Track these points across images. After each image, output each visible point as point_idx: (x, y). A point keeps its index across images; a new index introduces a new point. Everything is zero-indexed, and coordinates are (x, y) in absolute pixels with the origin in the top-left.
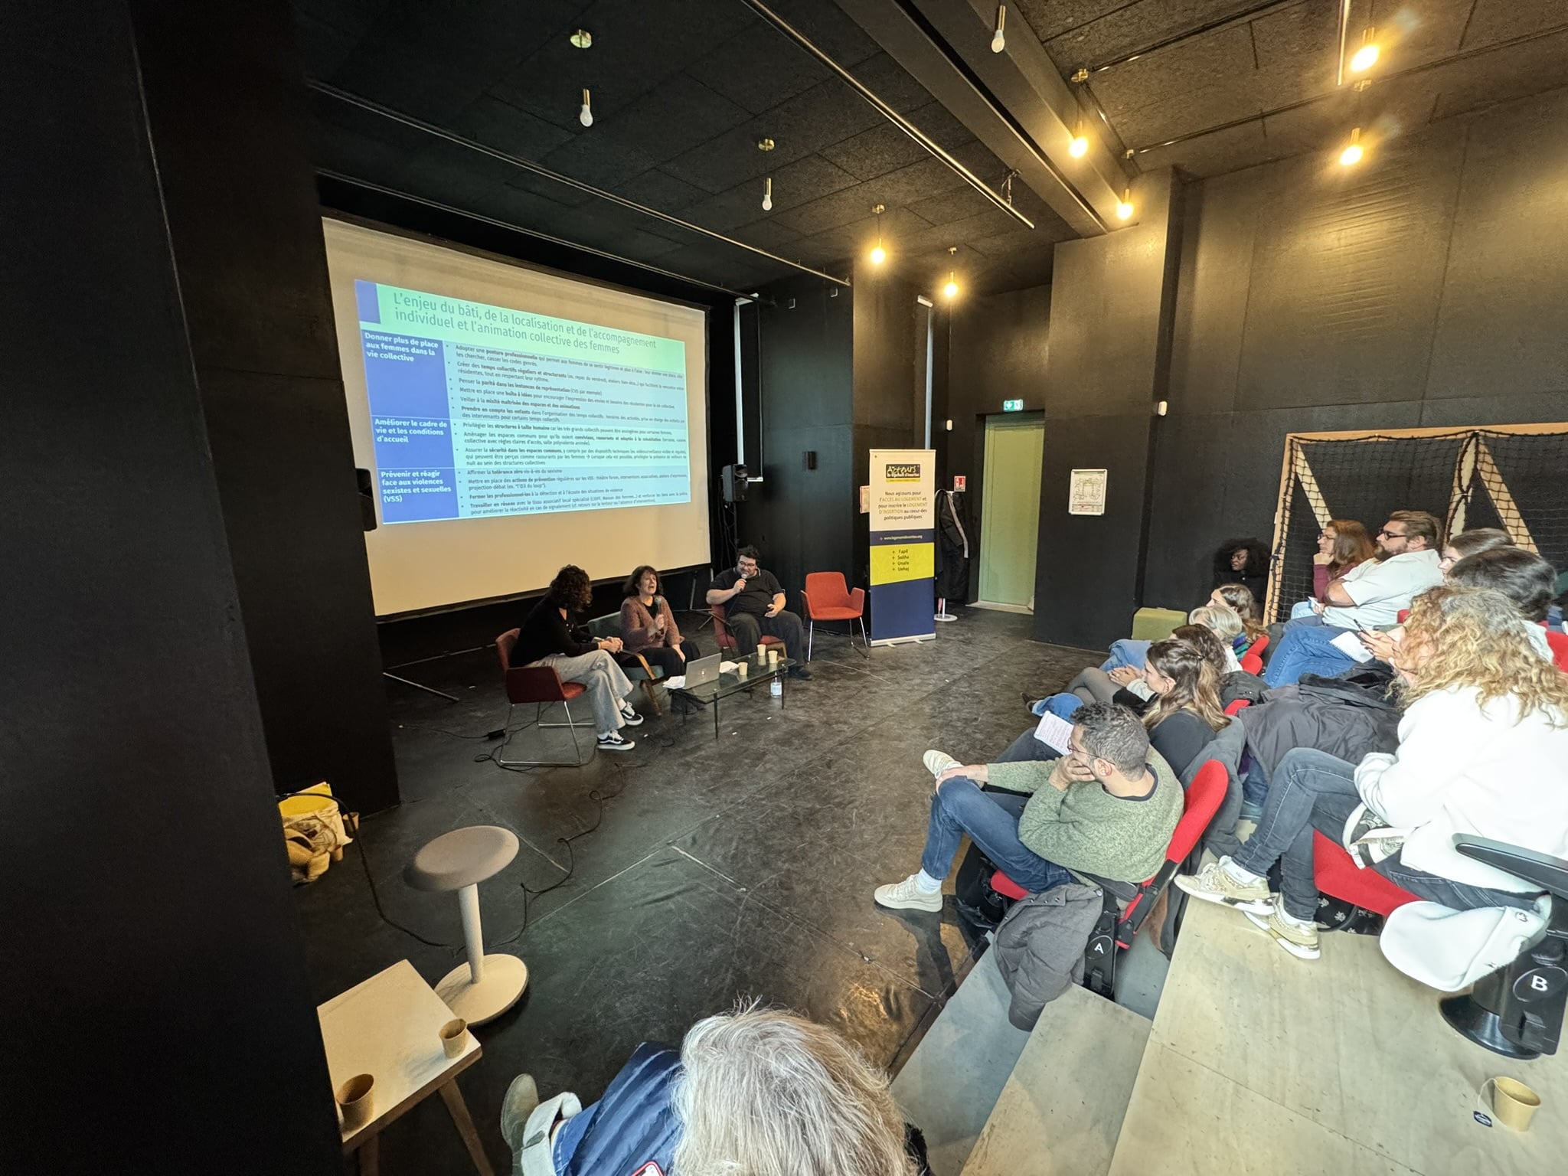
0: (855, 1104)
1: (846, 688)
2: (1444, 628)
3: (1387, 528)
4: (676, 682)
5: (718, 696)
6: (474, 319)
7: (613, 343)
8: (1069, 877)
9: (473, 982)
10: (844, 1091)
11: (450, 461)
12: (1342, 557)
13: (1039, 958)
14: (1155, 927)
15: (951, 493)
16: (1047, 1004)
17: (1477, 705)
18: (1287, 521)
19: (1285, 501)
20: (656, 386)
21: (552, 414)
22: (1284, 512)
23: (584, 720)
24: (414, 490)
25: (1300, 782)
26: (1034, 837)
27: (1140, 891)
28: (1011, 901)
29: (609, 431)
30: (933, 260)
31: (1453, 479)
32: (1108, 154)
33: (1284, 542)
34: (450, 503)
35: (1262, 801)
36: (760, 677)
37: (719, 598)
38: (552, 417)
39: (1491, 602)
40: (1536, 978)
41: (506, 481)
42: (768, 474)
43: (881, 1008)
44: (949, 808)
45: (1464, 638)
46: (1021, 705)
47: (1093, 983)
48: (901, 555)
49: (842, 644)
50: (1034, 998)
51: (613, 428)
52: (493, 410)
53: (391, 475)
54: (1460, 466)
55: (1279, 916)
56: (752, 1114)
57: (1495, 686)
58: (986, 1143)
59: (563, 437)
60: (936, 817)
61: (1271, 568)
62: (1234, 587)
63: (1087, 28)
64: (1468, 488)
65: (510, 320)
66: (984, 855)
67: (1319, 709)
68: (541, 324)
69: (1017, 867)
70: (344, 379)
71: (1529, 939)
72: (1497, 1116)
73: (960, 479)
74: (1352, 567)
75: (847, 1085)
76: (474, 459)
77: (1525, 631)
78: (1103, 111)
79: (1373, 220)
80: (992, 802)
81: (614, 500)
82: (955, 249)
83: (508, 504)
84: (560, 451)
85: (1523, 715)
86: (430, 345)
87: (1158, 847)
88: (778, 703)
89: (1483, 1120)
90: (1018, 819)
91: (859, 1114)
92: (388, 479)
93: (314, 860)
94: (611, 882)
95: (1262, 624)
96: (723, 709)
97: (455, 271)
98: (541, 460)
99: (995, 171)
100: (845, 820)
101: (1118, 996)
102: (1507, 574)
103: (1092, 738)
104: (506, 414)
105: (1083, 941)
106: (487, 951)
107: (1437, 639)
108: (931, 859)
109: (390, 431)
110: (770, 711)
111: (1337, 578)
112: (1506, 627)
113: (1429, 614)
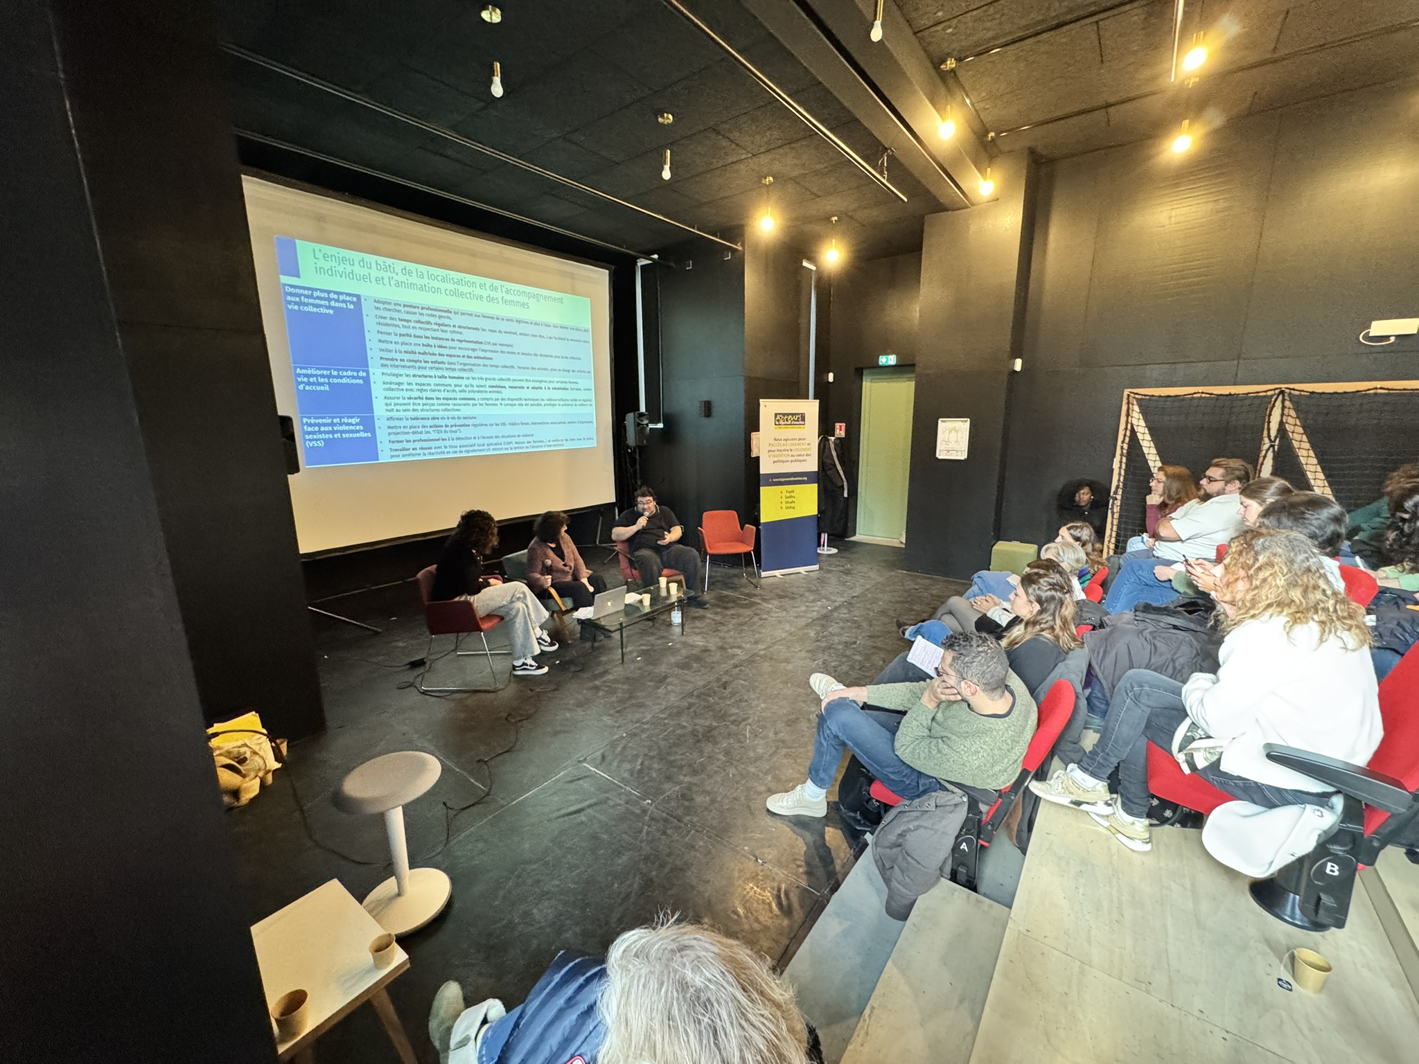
0: (762, 1013)
1: (739, 616)
2: (1257, 565)
3: (1208, 473)
4: (584, 613)
5: (624, 625)
6: (391, 275)
7: (524, 299)
8: (939, 785)
9: (399, 895)
10: (752, 1001)
11: (370, 408)
12: (1170, 497)
13: (912, 858)
14: (1012, 825)
15: (833, 438)
16: (920, 898)
17: (1285, 633)
18: (1124, 466)
19: (1122, 448)
20: (564, 339)
21: (467, 364)
22: (1121, 459)
23: (500, 648)
24: (336, 436)
25: (1136, 699)
26: (908, 751)
27: (1000, 796)
28: (887, 807)
29: (520, 380)
30: (817, 228)
31: (1263, 430)
32: (972, 135)
33: (1121, 484)
34: (368, 448)
35: (1104, 714)
36: (661, 608)
37: (623, 534)
38: (466, 367)
39: (1295, 543)
40: (1329, 864)
41: (424, 427)
42: (670, 421)
43: (774, 905)
44: (833, 726)
45: (1273, 575)
46: (895, 628)
47: (959, 877)
48: (788, 495)
49: (735, 576)
50: (910, 893)
51: (524, 378)
52: (410, 361)
53: (313, 421)
54: (1269, 419)
55: (1117, 815)
56: (669, 1020)
57: (1299, 615)
58: (867, 1023)
59: (477, 386)
60: (821, 733)
61: (1110, 507)
62: (1078, 525)
63: (955, 21)
64: (1276, 437)
65: (426, 276)
66: (864, 767)
67: (1151, 633)
68: (456, 281)
69: (892, 777)
70: (265, 332)
71: (1325, 832)
72: (1296, 981)
73: (841, 426)
74: (1179, 507)
75: (755, 995)
76: (393, 407)
77: (1323, 568)
78: (967, 96)
79: (1199, 201)
80: (870, 720)
81: (526, 445)
82: (836, 218)
83: (426, 448)
84: (474, 399)
85: (1321, 641)
86: (348, 298)
87: (1015, 758)
88: (678, 630)
89: (1285, 986)
90: (894, 734)
91: (766, 1022)
92: (310, 425)
93: (245, 785)
94: (526, 798)
95: (1101, 557)
96: (628, 636)
97: (373, 229)
98: (456, 407)
99: (873, 149)
100: (740, 736)
101: (979, 889)
102: (1307, 516)
103: (960, 662)
104: (423, 364)
105: (950, 842)
106: (412, 866)
107: (1252, 576)
108: (817, 771)
109: (311, 380)
110: (671, 637)
111: (1165, 516)
112: (1308, 564)
113: (1244, 553)
